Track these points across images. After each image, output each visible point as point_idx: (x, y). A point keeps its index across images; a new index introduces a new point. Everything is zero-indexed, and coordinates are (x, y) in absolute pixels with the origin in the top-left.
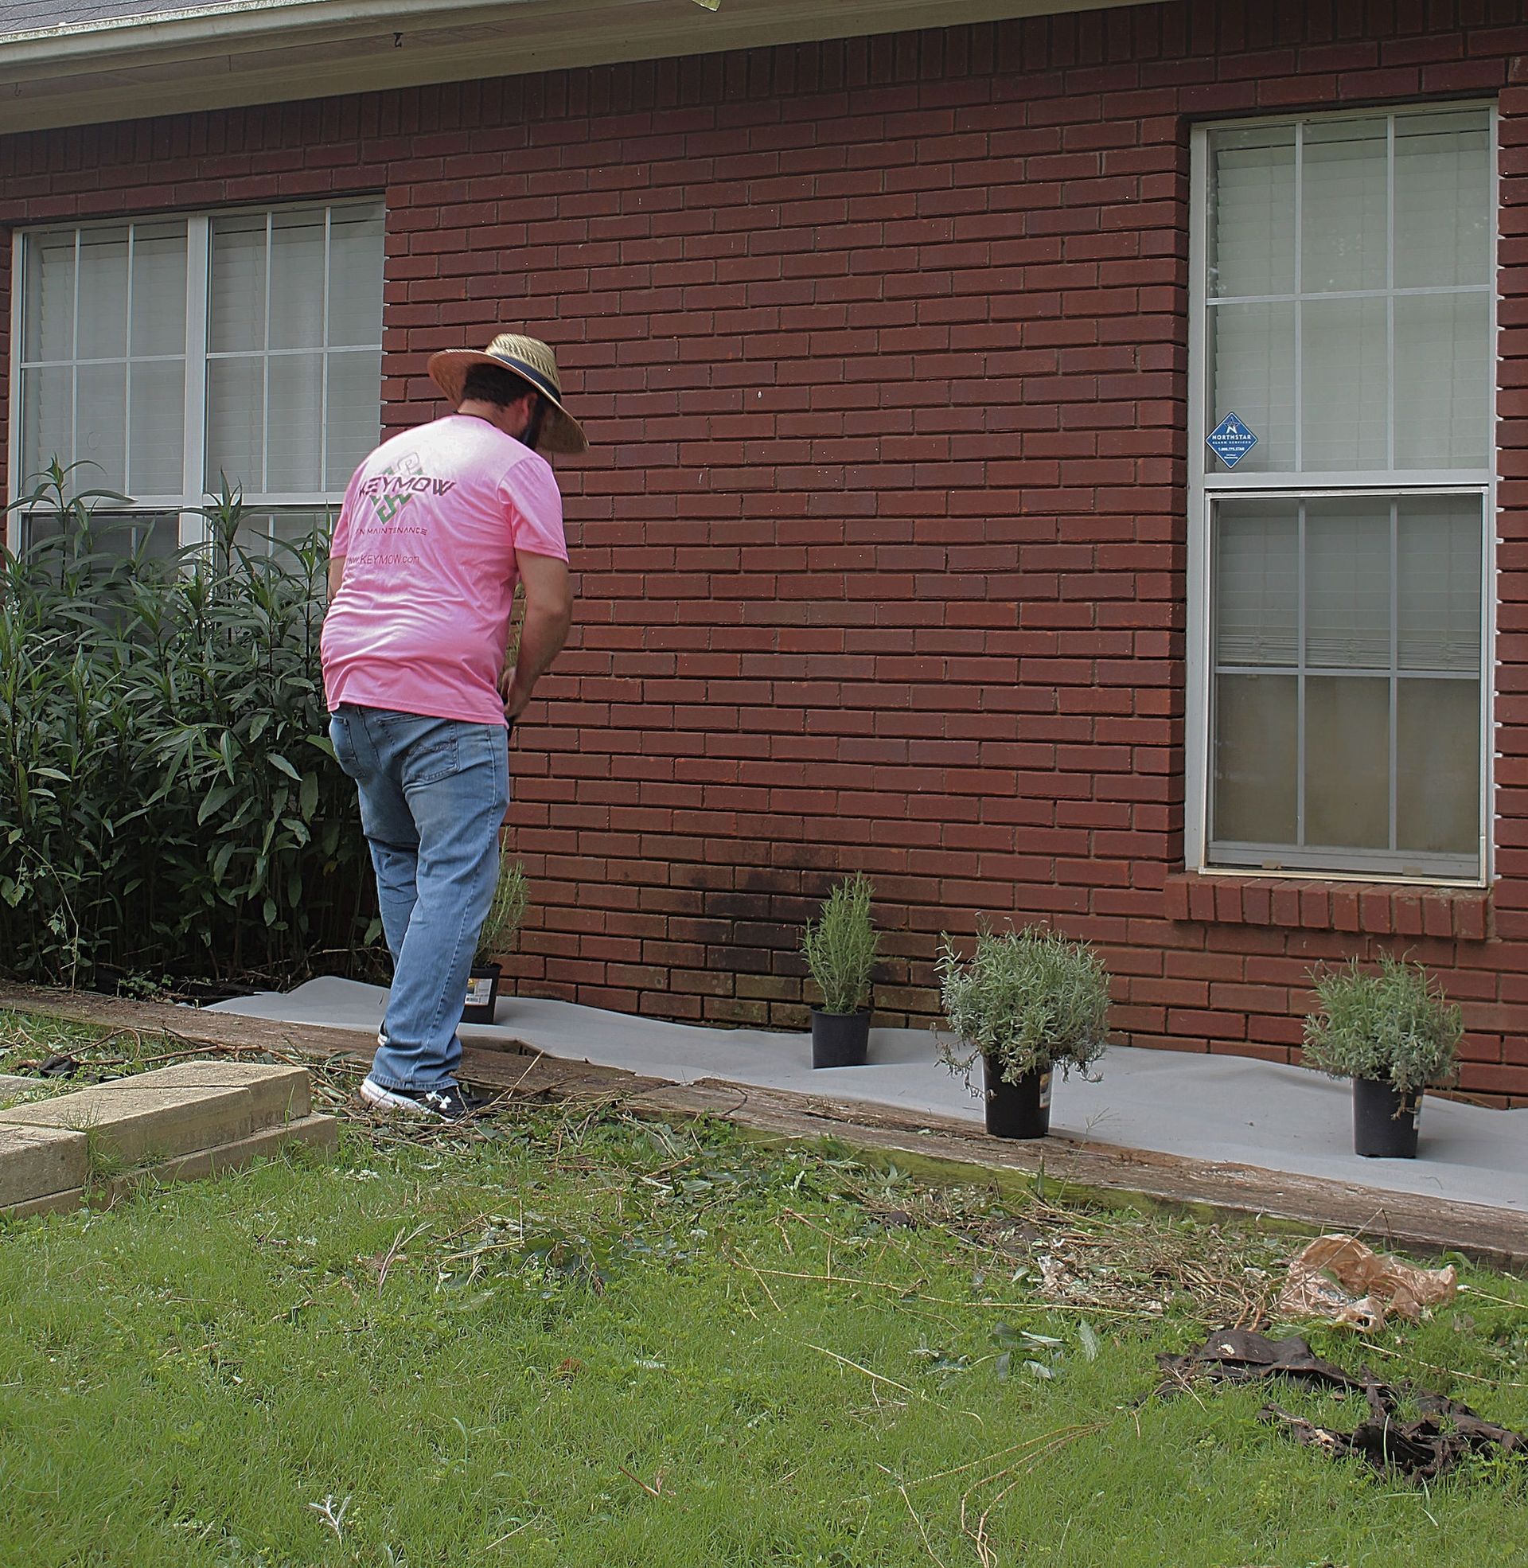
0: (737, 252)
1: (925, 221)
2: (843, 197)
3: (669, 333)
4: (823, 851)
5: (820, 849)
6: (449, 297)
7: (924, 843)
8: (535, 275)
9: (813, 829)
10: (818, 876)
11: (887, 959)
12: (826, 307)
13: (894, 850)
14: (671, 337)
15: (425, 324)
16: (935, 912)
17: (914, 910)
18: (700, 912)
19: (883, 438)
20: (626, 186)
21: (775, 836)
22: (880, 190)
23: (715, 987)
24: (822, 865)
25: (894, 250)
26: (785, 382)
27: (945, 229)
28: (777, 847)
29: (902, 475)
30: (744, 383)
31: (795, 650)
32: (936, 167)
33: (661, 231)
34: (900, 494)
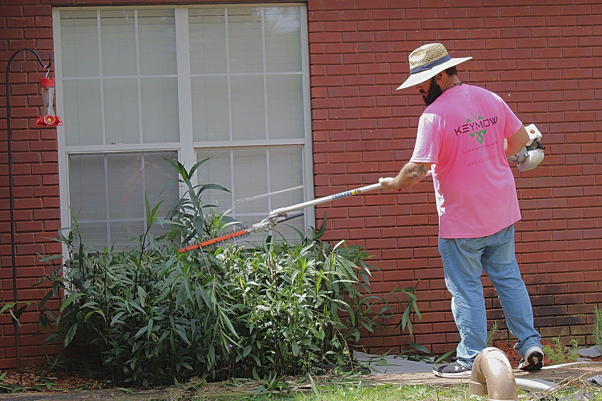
0: (496, 36)
1: (579, 27)
2: (543, 16)
3: (464, 69)
4: (547, 277)
5: (545, 275)
6: (349, 51)
7: (590, 269)
8: (395, 43)
9: (542, 268)
10: (545, 286)
11: (576, 316)
12: (538, 60)
13: (577, 273)
14: (465, 71)
15: (335, 63)
16: (596, 295)
17: (587, 295)
18: (491, 307)
19: (566, 112)
20: (439, 7)
21: (525, 272)
22: (560, 14)
23: (500, 336)
24: (547, 282)
25: (567, 38)
26: (520, 90)
27: (589, 31)
28: (526, 277)
29: (575, 127)
30: (502, 90)
31: (531, 198)
32: (584, 6)
33: (458, 26)
34: (574, 134)
